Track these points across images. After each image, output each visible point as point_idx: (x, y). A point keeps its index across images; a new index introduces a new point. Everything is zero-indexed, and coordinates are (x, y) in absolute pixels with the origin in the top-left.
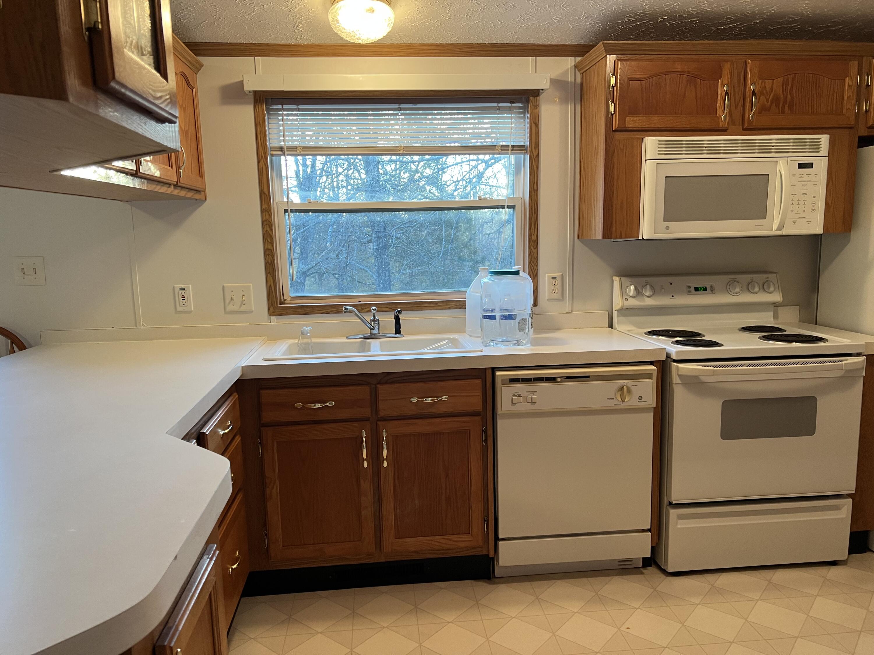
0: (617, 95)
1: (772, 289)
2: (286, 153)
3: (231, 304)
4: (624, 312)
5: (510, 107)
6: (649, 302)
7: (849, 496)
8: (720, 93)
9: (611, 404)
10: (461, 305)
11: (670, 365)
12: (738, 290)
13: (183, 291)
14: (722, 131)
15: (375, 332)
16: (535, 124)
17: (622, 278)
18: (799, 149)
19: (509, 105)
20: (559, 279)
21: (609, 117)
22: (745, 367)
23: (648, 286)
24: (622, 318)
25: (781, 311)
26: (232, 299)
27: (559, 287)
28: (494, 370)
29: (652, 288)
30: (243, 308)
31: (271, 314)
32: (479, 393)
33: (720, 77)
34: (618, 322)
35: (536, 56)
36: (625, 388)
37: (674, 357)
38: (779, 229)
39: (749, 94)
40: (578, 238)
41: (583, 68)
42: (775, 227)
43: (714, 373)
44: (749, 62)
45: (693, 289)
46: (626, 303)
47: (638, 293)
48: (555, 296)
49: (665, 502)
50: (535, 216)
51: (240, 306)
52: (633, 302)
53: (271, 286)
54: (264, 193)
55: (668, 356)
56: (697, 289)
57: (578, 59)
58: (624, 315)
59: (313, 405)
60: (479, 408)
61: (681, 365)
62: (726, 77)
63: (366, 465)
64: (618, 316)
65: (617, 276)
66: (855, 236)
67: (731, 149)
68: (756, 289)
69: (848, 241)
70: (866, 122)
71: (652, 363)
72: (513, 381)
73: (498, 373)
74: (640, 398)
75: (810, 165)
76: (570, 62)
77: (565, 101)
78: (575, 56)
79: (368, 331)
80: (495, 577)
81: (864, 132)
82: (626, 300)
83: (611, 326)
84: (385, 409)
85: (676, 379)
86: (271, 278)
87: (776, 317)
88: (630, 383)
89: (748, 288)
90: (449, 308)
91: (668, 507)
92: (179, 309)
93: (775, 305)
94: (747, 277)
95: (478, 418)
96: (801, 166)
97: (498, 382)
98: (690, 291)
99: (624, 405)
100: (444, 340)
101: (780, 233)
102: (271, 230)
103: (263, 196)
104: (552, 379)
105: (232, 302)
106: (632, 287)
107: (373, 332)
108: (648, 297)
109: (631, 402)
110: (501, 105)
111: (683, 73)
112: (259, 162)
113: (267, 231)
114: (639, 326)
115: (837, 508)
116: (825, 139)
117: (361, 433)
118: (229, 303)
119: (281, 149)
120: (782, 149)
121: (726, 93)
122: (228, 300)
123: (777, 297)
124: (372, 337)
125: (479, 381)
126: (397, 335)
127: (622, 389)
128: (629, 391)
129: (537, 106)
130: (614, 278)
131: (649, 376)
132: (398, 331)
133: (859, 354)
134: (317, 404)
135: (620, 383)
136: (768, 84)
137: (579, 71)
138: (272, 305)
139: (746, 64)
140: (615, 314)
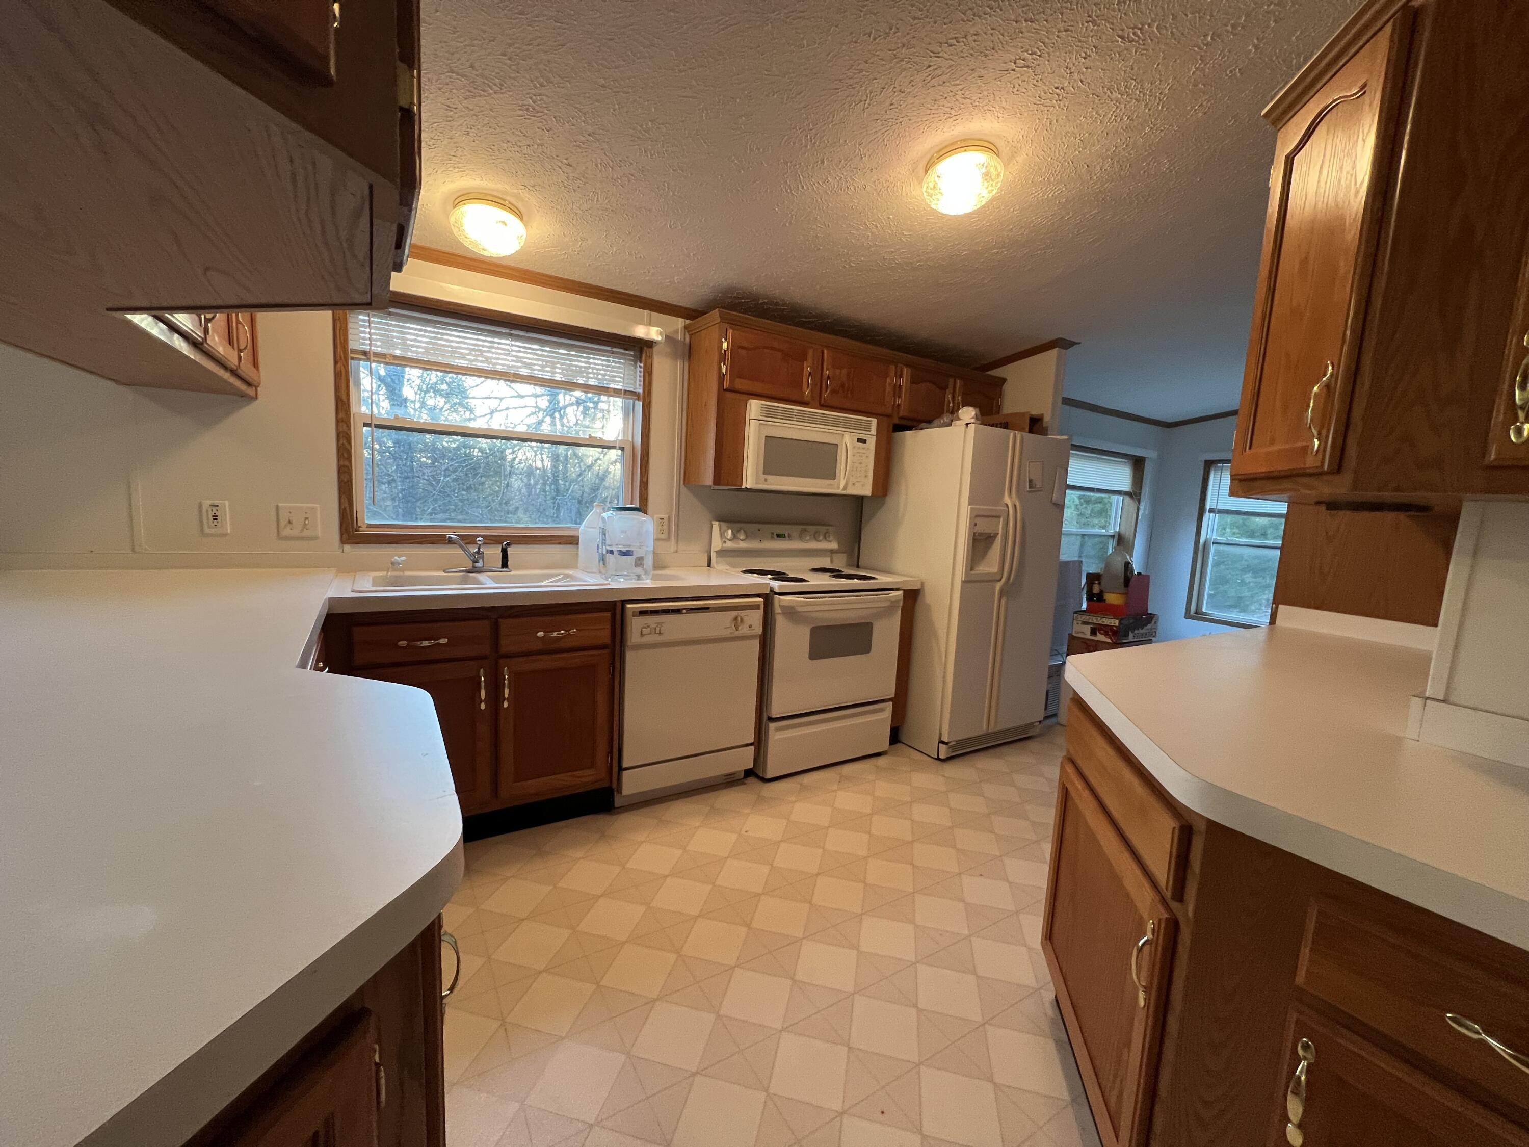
0: (728, 359)
1: (831, 538)
2: (372, 358)
3: (288, 529)
4: (722, 553)
5: (623, 354)
6: (743, 545)
7: (890, 700)
8: (806, 373)
9: (726, 633)
10: (573, 541)
11: (772, 599)
12: (808, 538)
13: (214, 509)
14: (805, 404)
15: (479, 565)
16: (648, 372)
17: (721, 523)
18: (858, 426)
19: (623, 351)
20: (666, 521)
21: (721, 377)
22: (827, 599)
23: (742, 531)
24: (721, 559)
25: (835, 556)
26: (290, 522)
27: (665, 527)
28: (624, 602)
29: (745, 533)
30: (306, 533)
31: (343, 542)
32: (608, 626)
33: (806, 360)
34: (717, 563)
35: (651, 310)
36: (739, 619)
37: (777, 590)
38: (845, 488)
39: (825, 377)
40: (684, 484)
41: (691, 331)
42: (842, 486)
43: (807, 604)
44: (825, 352)
45: (775, 536)
46: (725, 545)
47: (735, 537)
48: (663, 536)
49: (765, 717)
50: (646, 459)
51: (302, 530)
52: (729, 545)
53: (345, 509)
54: (342, 400)
55: (772, 590)
56: (778, 536)
57: (688, 322)
58: (721, 557)
59: (419, 643)
60: (607, 640)
61: (782, 597)
62: (810, 360)
63: (483, 706)
64: (717, 557)
65: (716, 521)
66: (889, 499)
67: (813, 420)
68: (821, 538)
69: (883, 504)
70: (898, 413)
71: (758, 596)
72: (643, 613)
73: (628, 606)
74: (750, 626)
75: (864, 441)
76: (680, 323)
77: (675, 356)
78: (686, 318)
79: (470, 565)
80: (615, 808)
81: (896, 421)
82: (725, 542)
83: (709, 566)
84: (508, 644)
85: (778, 610)
86: (346, 501)
87: (832, 561)
88: (743, 613)
89: (815, 537)
90: (560, 544)
91: (768, 722)
92: (207, 530)
93: (832, 552)
94: (812, 529)
95: (606, 651)
96: (860, 440)
97: (629, 614)
98: (772, 537)
99: (737, 633)
100: (559, 575)
101: (844, 492)
102: (350, 444)
103: (340, 405)
104: (678, 611)
105: (290, 526)
106: (730, 531)
107: (477, 565)
108: (742, 540)
109: (744, 630)
110: (614, 350)
111: (779, 350)
112: (336, 363)
113: (343, 444)
114: (733, 566)
115: (882, 710)
116: (874, 421)
117: (479, 671)
118: (286, 526)
119: (365, 353)
120: (847, 425)
121: (810, 374)
122: (283, 522)
123: (834, 545)
124: (475, 570)
125: (608, 615)
126: (504, 569)
127: (736, 619)
128: (742, 620)
129: (651, 357)
130: (713, 522)
131: (757, 607)
132: (505, 564)
133: (898, 589)
134: (424, 642)
135: (734, 614)
136: (838, 371)
137: (688, 332)
138: (346, 529)
139: (823, 353)
140: (713, 555)
